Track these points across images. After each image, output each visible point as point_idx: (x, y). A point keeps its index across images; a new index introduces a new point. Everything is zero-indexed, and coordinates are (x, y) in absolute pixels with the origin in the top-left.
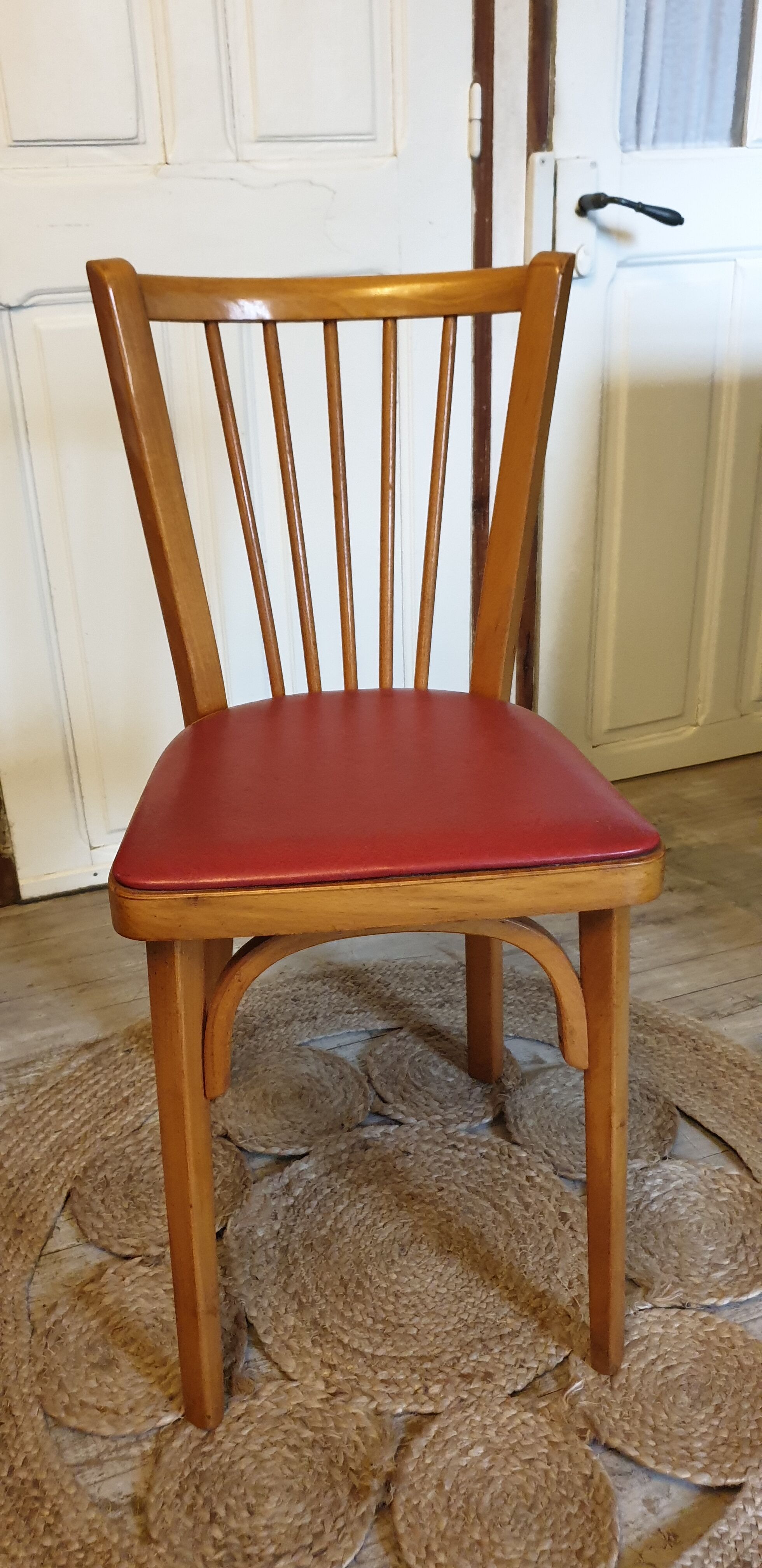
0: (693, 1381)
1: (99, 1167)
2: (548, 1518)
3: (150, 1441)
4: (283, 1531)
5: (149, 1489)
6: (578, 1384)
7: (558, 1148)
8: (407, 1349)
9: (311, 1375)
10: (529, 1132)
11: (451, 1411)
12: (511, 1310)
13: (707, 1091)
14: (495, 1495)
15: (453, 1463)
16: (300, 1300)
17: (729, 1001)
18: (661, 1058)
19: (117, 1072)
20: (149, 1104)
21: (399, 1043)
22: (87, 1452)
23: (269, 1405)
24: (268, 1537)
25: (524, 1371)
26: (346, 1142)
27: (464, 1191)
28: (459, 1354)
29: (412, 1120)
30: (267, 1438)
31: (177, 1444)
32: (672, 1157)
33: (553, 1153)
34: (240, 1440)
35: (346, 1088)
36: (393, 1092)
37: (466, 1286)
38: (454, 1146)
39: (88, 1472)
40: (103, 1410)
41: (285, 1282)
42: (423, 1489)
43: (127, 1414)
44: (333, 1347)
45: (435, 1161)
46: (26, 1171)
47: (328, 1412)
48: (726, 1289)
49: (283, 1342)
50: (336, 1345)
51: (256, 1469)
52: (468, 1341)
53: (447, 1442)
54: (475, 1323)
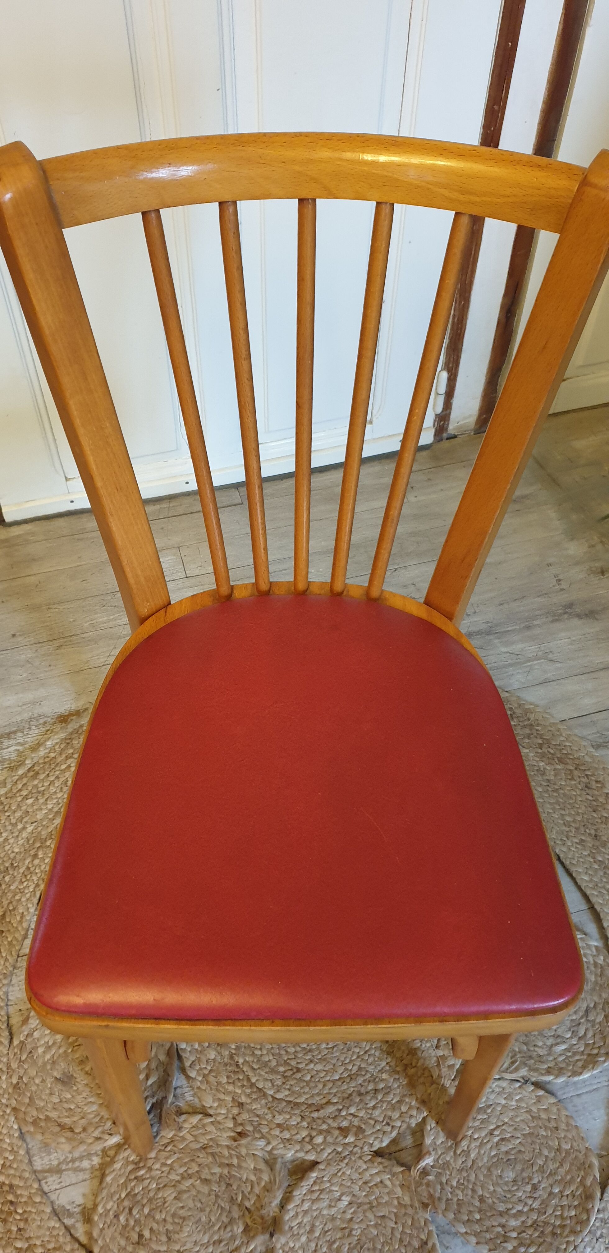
0: (520, 1156)
3: (98, 1155)
5: (95, 1206)
8: (300, 1095)
9: (224, 1112)
11: (328, 1162)
12: (387, 1063)
13: (588, 839)
14: (352, 1245)
15: (325, 1212)
22: (50, 1160)
23: (190, 1138)
25: (388, 1129)
28: (341, 1107)
30: (185, 1169)
31: (117, 1166)
34: (165, 1169)
39: (50, 1180)
40: (62, 1127)
42: (298, 1234)
43: (80, 1133)
46: (7, 865)
47: (233, 1150)
48: (563, 1065)
49: (204, 1076)
50: (245, 1083)
51: (175, 1198)
52: (350, 1092)
53: (322, 1191)
54: (357, 1075)
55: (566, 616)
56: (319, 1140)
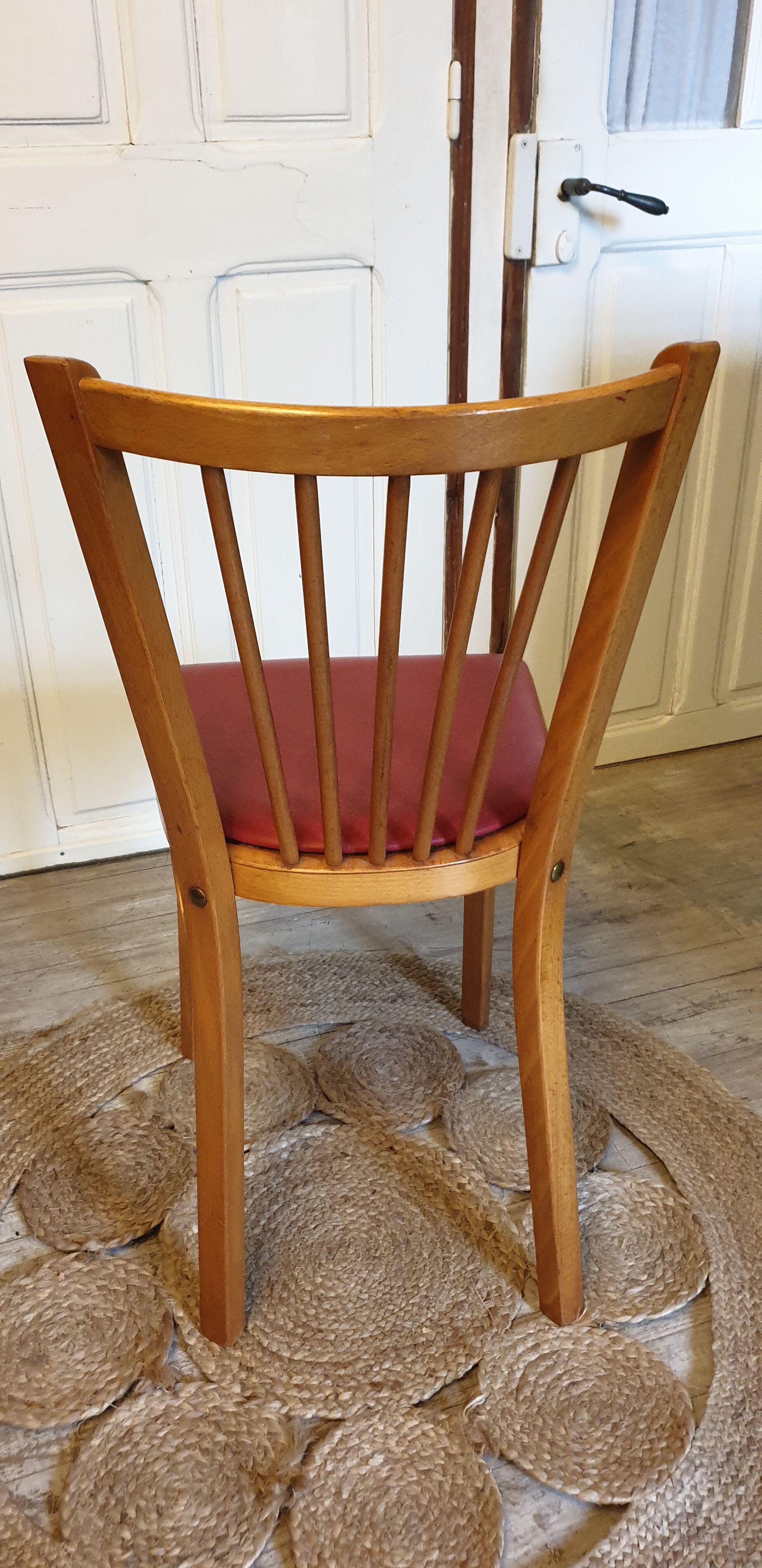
0: (595, 1398)
1: (48, 1159)
2: (437, 1529)
4: (189, 1533)
5: (66, 1486)
6: (478, 1398)
7: (491, 1154)
8: (323, 1354)
9: (229, 1377)
10: (464, 1138)
11: (356, 1418)
13: (643, 1100)
14: (389, 1504)
15: (354, 1472)
17: (675, 1007)
18: (602, 1063)
19: (72, 1061)
20: (101, 1095)
21: (348, 1039)
22: (9, 1448)
23: (187, 1407)
24: (174, 1539)
25: (433, 1380)
26: (287, 1140)
27: (396, 1195)
28: (373, 1362)
29: (353, 1120)
30: (181, 1440)
31: (96, 1442)
32: (601, 1169)
33: (487, 1159)
34: (156, 1442)
35: (293, 1084)
36: (338, 1090)
37: (387, 1293)
38: (391, 1149)
39: (8, 1469)
40: (30, 1405)
42: (322, 1496)
43: (52, 1408)
44: (253, 1350)
45: (372, 1164)
47: (242, 1416)
48: (640, 1306)
50: (255, 1348)
51: (168, 1471)
52: (382, 1348)
53: (349, 1450)
54: (392, 1332)
56: (346, 1396)
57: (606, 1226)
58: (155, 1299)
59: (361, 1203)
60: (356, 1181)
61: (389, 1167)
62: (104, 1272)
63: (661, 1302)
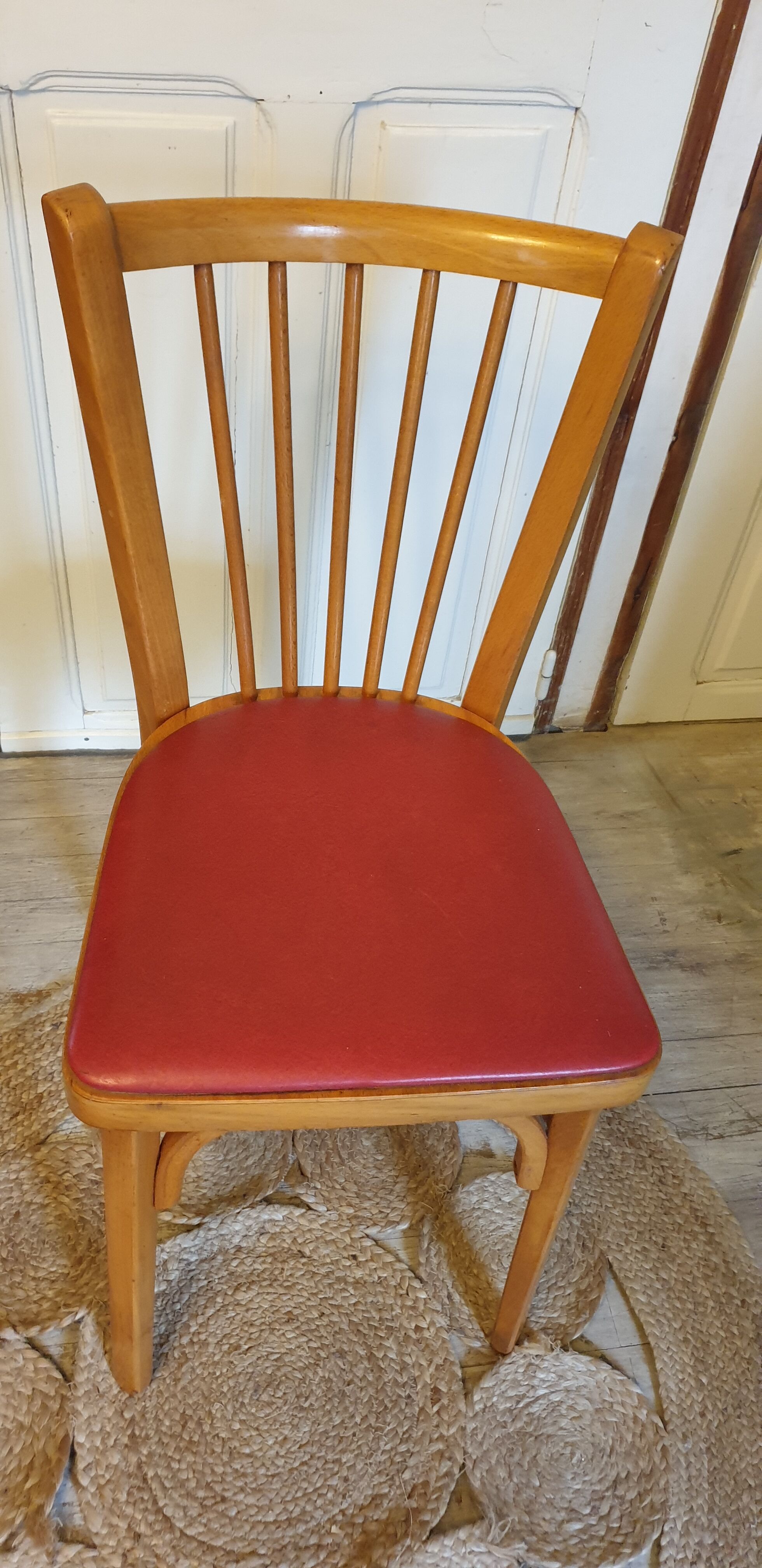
8: (218, 1535)
9: (113, 1543)
13: (653, 1249)
16: (133, 1430)
17: (727, 1116)
18: (619, 1185)
26: (243, 1220)
27: (345, 1325)
29: (322, 1209)
32: (577, 1347)
38: (354, 1257)
41: (124, 1403)
44: (146, 1509)
45: (327, 1275)
48: (573, 1551)
49: (100, 1488)
50: (149, 1507)
52: (284, 1543)
54: (299, 1520)
55: (667, 965)
57: (563, 1425)
58: (57, 1415)
59: (304, 1327)
60: (305, 1294)
61: (346, 1283)
62: (13, 1365)
63: (597, 1553)
